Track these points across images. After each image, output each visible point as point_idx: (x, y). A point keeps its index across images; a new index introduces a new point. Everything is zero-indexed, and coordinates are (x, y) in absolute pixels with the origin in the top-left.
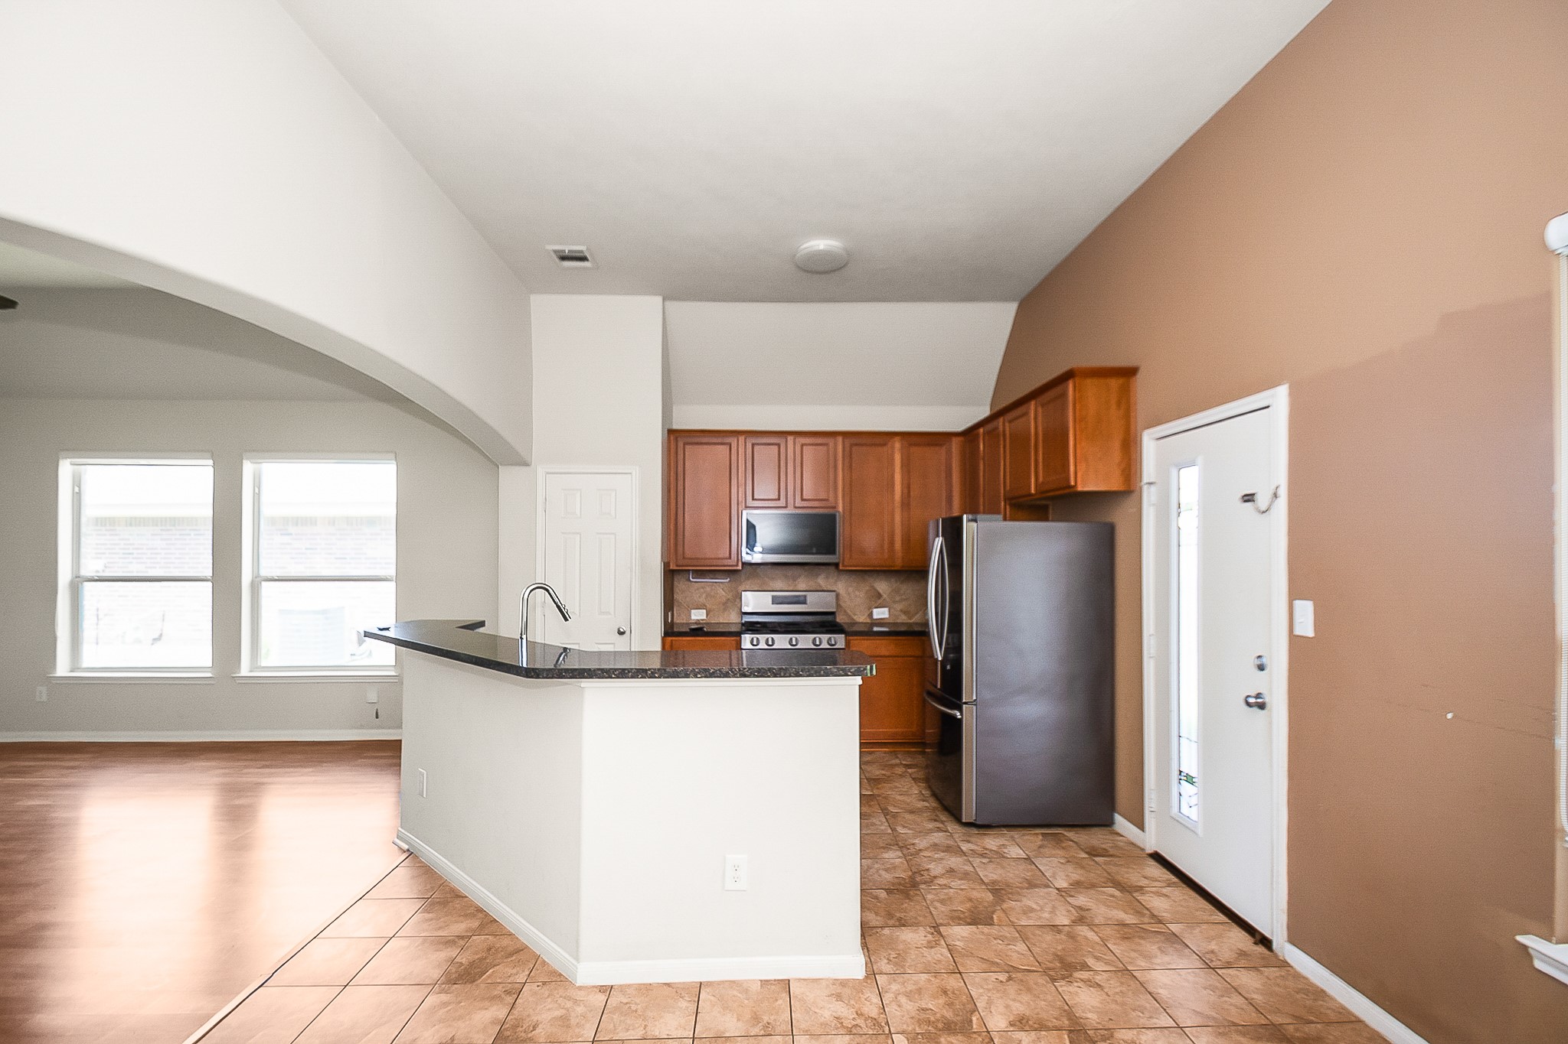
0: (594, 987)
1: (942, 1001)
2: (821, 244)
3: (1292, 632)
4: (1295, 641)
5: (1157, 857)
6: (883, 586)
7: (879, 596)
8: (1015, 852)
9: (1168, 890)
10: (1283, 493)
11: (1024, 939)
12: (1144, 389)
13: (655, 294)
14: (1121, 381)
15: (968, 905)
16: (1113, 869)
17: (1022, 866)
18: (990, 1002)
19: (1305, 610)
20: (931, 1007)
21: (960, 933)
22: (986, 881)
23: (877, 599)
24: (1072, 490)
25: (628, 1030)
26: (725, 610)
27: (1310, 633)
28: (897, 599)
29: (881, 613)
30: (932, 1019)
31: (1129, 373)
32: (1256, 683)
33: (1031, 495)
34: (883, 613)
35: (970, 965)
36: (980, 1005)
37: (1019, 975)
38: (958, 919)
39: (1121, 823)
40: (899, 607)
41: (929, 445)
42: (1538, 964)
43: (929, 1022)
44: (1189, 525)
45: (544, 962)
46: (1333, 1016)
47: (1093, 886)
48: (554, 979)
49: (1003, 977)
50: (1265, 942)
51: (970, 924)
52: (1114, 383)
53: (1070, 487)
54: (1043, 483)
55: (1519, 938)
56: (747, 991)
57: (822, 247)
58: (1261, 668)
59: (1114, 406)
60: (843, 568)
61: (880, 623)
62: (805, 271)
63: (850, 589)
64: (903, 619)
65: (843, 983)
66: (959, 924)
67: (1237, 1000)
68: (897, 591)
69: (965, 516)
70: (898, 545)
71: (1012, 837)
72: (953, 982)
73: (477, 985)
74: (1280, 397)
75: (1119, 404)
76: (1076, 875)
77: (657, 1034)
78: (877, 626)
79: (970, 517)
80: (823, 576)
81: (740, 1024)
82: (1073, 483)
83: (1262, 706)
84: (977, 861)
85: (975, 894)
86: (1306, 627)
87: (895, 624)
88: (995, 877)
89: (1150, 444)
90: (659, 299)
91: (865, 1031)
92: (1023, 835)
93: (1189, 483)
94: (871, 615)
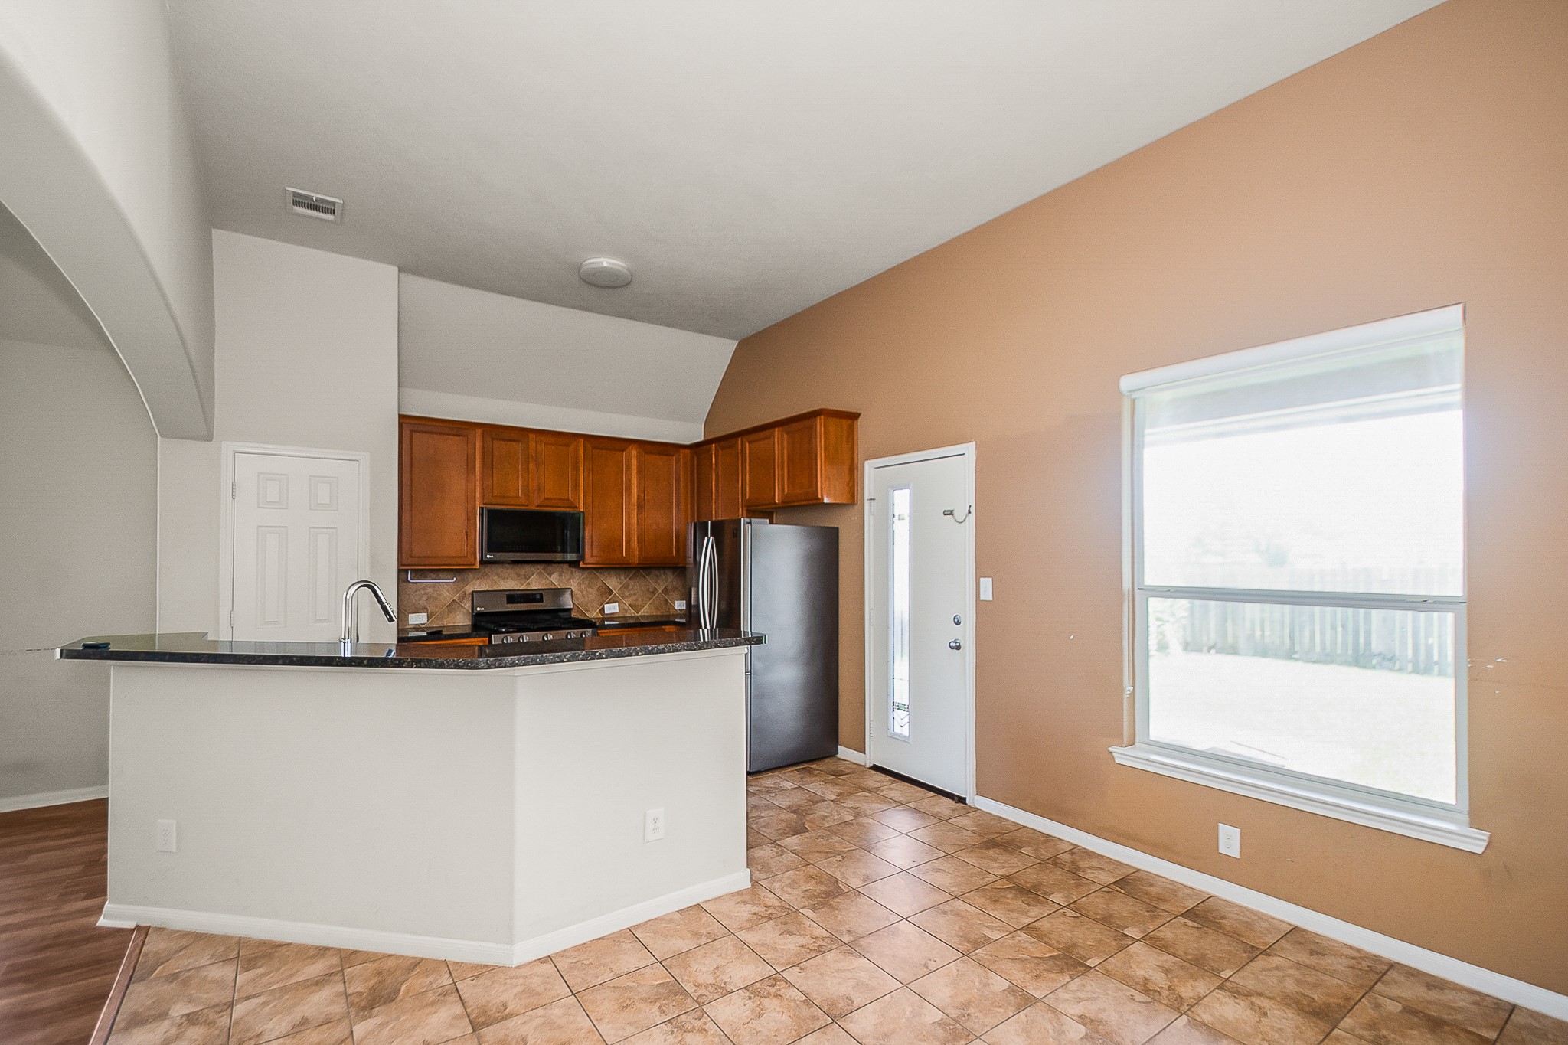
0: (534, 961)
1: (813, 882)
2: (605, 262)
3: (979, 597)
4: (979, 602)
5: (876, 768)
6: (613, 583)
7: (611, 592)
8: (788, 785)
9: (892, 786)
10: (973, 510)
11: (835, 834)
12: (865, 430)
13: (394, 264)
14: (849, 422)
15: (784, 824)
16: (856, 781)
17: (799, 793)
18: (843, 874)
19: (987, 584)
20: (809, 888)
21: (792, 841)
22: (784, 807)
23: (607, 595)
24: (818, 501)
25: (598, 977)
26: (450, 612)
27: (990, 598)
28: (627, 594)
29: (611, 609)
30: (815, 894)
31: (854, 417)
32: (956, 633)
33: (775, 503)
34: (614, 608)
35: (815, 858)
36: (839, 877)
37: (847, 854)
38: (786, 835)
39: (843, 752)
40: (627, 602)
41: (661, 454)
42: (1117, 761)
43: (816, 897)
44: (901, 531)
45: (456, 963)
46: (1013, 828)
47: (851, 794)
48: (484, 971)
49: (839, 858)
50: (962, 800)
51: (794, 835)
52: (845, 423)
53: (818, 499)
54: (787, 494)
55: (1110, 749)
56: (671, 921)
57: (605, 265)
58: (957, 623)
59: (844, 442)
60: (584, 566)
61: (611, 617)
62: (585, 281)
63: (583, 587)
64: (632, 612)
65: (740, 893)
66: (788, 837)
67: (966, 833)
68: (625, 587)
69: (742, 519)
70: (635, 544)
71: (778, 776)
72: (811, 870)
73: (401, 1000)
74: (970, 449)
75: (848, 438)
76: (837, 790)
77: (626, 970)
78: (607, 621)
79: (748, 520)
80: (556, 574)
81: (687, 941)
82: (820, 496)
83: (958, 648)
84: (767, 796)
85: (783, 817)
86: (987, 594)
87: (625, 617)
88: (788, 803)
89: (871, 471)
90: (395, 269)
91: (780, 914)
92: (785, 773)
93: (902, 501)
94: (603, 610)
